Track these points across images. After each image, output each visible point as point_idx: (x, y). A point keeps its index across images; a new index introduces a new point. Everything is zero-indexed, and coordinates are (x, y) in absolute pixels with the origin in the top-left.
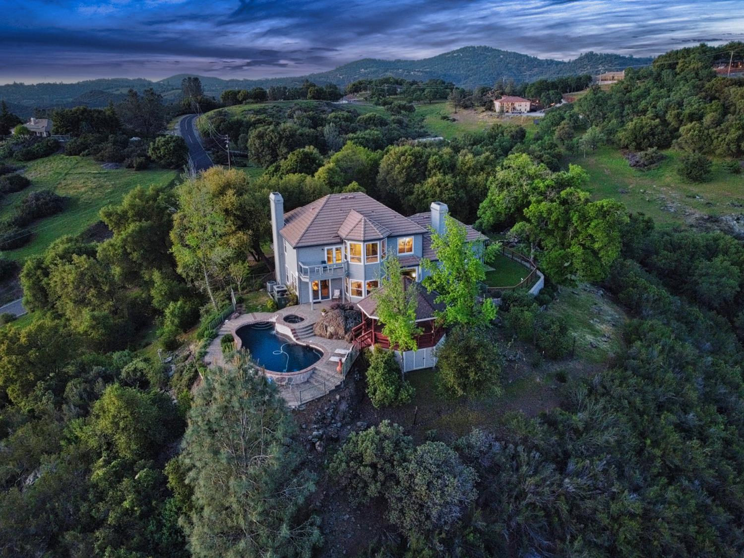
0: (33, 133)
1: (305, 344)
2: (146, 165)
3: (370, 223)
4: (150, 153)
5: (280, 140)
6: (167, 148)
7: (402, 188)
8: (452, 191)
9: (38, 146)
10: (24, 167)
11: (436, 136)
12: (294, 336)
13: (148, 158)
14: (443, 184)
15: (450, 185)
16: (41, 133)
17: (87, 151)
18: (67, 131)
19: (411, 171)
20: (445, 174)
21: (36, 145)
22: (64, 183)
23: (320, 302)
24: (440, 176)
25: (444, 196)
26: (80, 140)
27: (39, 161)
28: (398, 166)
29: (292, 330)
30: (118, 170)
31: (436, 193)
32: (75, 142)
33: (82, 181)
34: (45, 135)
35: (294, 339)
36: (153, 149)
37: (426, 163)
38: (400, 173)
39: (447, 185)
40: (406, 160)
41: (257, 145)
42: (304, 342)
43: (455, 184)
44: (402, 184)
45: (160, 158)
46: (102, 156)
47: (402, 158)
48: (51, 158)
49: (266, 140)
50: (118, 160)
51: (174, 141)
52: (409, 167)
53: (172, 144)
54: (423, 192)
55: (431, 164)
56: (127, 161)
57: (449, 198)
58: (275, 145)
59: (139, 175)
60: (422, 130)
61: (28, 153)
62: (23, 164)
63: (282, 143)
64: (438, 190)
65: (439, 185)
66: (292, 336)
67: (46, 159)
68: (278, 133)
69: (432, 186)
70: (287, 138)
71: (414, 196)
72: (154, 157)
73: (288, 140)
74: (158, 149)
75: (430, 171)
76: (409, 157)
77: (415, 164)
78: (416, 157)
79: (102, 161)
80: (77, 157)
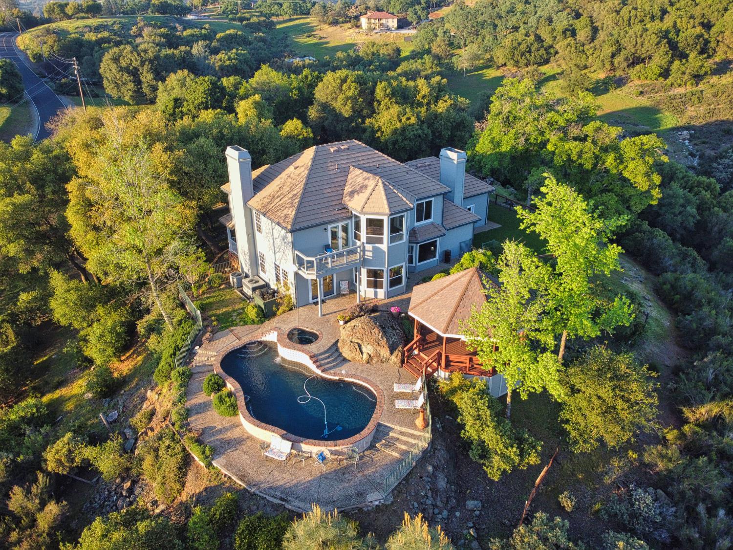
1: (337, 378)
5: (142, 63)
11: (305, 57)
12: (318, 367)
29: (311, 357)
35: (319, 372)
39: (410, 118)
41: (113, 70)
42: (335, 374)
47: (345, 86)
49: (124, 64)
58: (137, 69)
63: (145, 67)
66: (313, 367)
68: (139, 55)
75: (379, 101)
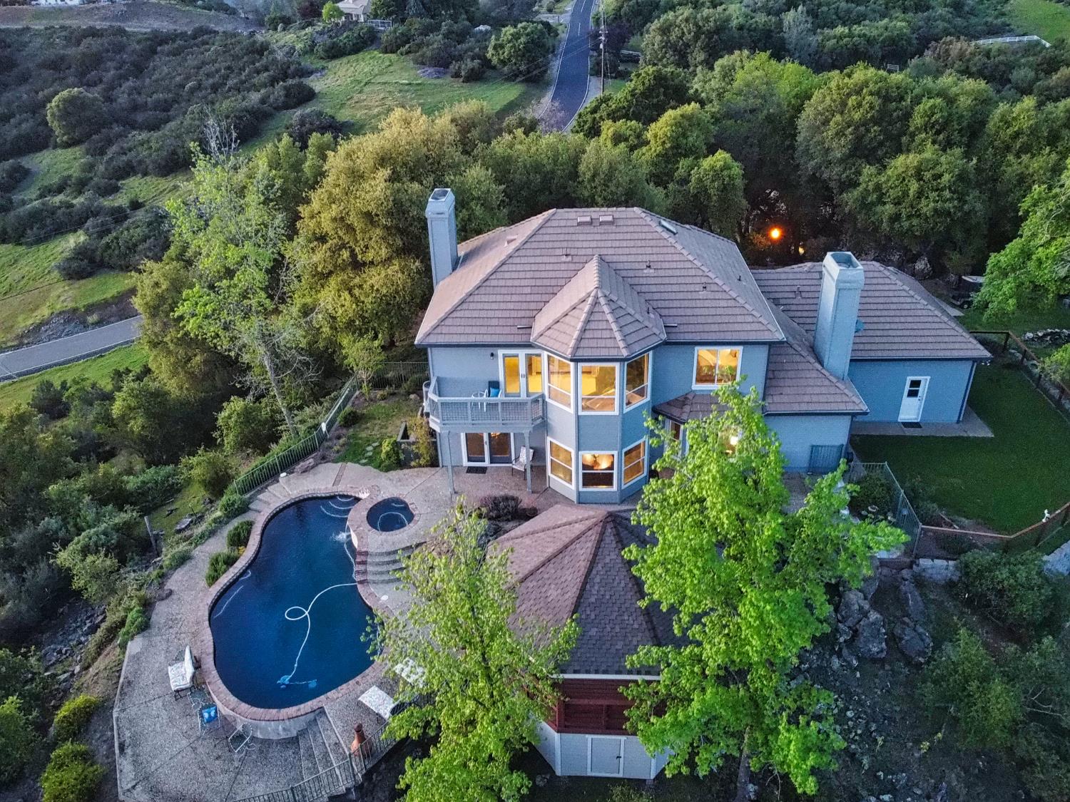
0: (348, 15)
2: (480, 75)
3: (606, 309)
4: (490, 51)
5: (697, 38)
6: (514, 46)
7: (837, 169)
8: (947, 194)
9: (347, 37)
10: (323, 68)
11: (1024, 35)
13: (486, 63)
14: (927, 175)
15: (946, 177)
16: (358, 16)
17: (407, 46)
18: (389, 14)
19: (868, 131)
20: (947, 145)
21: (345, 35)
22: (356, 97)
23: (483, 470)
24: (929, 152)
25: (924, 202)
26: (402, 29)
27: (345, 60)
28: (838, 118)
30: (440, 81)
31: (906, 194)
32: (395, 32)
33: (382, 96)
34: (362, 19)
36: (495, 48)
37: (908, 115)
38: (840, 134)
39: (940, 176)
40: (860, 105)
41: (656, 47)
43: (962, 177)
44: (841, 161)
45: (503, 62)
46: (423, 56)
47: (852, 101)
48: (361, 55)
49: (673, 37)
50: (442, 63)
51: (528, 35)
52: (864, 123)
53: (523, 40)
54: (878, 187)
55: (917, 120)
56: (454, 67)
57: (935, 210)
58: (687, 45)
59: (466, 89)
60: (999, 21)
61: (334, 46)
62: (323, 63)
63: (699, 43)
64: (914, 187)
65: (919, 175)
67: (353, 57)
68: (696, 24)
69: (902, 179)
70: (710, 34)
71: (856, 193)
72: (495, 61)
73: (710, 39)
74: (502, 46)
75: (913, 135)
76: (868, 98)
77: (882, 117)
78: (887, 99)
79: (423, 64)
80: (393, 56)
